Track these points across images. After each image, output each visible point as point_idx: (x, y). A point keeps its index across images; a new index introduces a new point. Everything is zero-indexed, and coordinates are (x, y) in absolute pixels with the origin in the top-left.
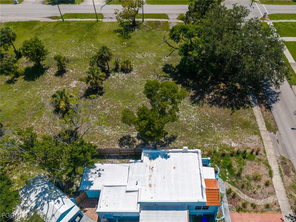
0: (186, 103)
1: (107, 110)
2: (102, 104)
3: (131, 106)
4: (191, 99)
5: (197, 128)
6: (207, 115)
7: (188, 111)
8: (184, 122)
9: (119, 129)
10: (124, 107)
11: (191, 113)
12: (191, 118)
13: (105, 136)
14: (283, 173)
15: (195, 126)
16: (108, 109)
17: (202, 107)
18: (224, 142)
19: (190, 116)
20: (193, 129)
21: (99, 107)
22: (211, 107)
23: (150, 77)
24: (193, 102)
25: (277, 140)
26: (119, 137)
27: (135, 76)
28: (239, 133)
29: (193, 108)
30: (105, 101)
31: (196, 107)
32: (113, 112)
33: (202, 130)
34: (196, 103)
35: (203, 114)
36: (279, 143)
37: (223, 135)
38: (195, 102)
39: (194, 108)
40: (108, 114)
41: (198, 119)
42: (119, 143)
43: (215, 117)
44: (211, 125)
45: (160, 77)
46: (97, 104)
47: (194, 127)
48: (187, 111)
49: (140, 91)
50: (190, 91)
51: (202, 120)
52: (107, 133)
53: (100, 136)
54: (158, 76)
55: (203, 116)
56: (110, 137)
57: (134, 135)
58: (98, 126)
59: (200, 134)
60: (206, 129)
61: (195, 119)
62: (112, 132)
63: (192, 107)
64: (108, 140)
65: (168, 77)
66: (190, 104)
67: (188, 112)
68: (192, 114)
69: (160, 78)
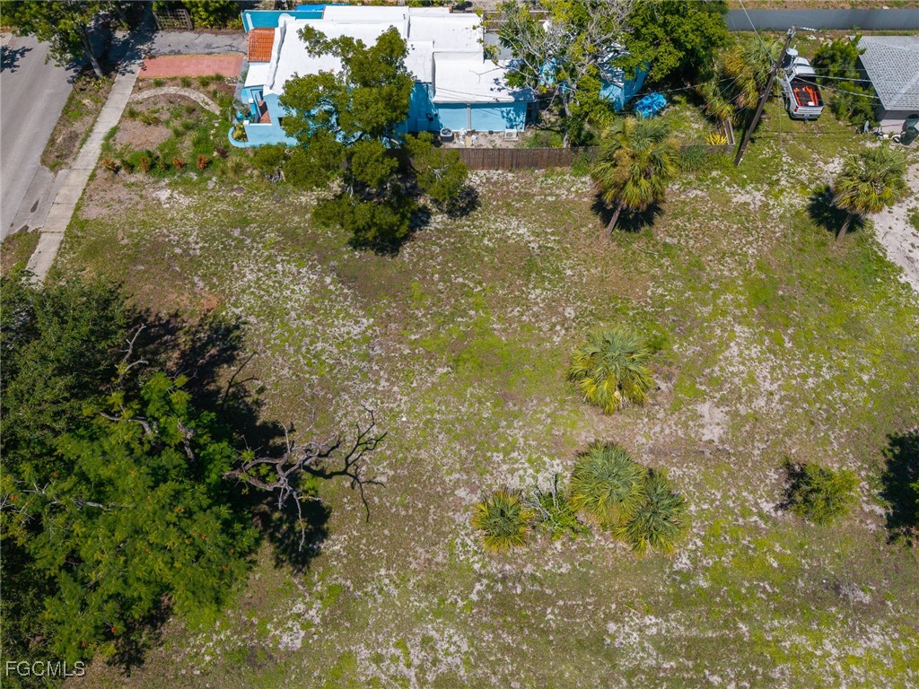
0: (262, 330)
1: (538, 300)
2: (563, 325)
3: (459, 319)
4: (235, 348)
5: (249, 241)
6: (201, 284)
7: (262, 297)
8: (284, 258)
9: (484, 236)
10: (482, 314)
11: (252, 289)
12: (259, 270)
13: (520, 215)
14: (81, 137)
15: (255, 245)
16: (537, 304)
17: (208, 311)
18: (185, 201)
19: (259, 279)
20: (263, 237)
21: (570, 312)
22: (176, 315)
23: (391, 466)
24: (236, 333)
25: (34, 209)
26: (481, 213)
27: (458, 476)
28: (132, 225)
29: (241, 309)
30: (556, 339)
31: (227, 313)
32: (517, 293)
33: (236, 233)
34: (223, 327)
35: (213, 286)
36: (37, 203)
37: (181, 220)
38: (229, 331)
39: (238, 311)
40: (531, 286)
41: (236, 268)
42: (476, 197)
43: (180, 275)
44: (201, 248)
45: (344, 472)
46: (578, 324)
47: (258, 243)
48: (266, 298)
49: (433, 384)
50: (230, 386)
51: (223, 266)
52: (516, 223)
53: (533, 214)
54: (356, 478)
55: (215, 280)
56: (505, 214)
57: (438, 221)
58: (549, 245)
59: (244, 222)
60: (223, 235)
61: (245, 267)
62: (503, 228)
63: (244, 314)
64: (509, 205)
65: (308, 469)
66: (246, 327)
67: (262, 293)
68: (250, 287)
69: (348, 465)
